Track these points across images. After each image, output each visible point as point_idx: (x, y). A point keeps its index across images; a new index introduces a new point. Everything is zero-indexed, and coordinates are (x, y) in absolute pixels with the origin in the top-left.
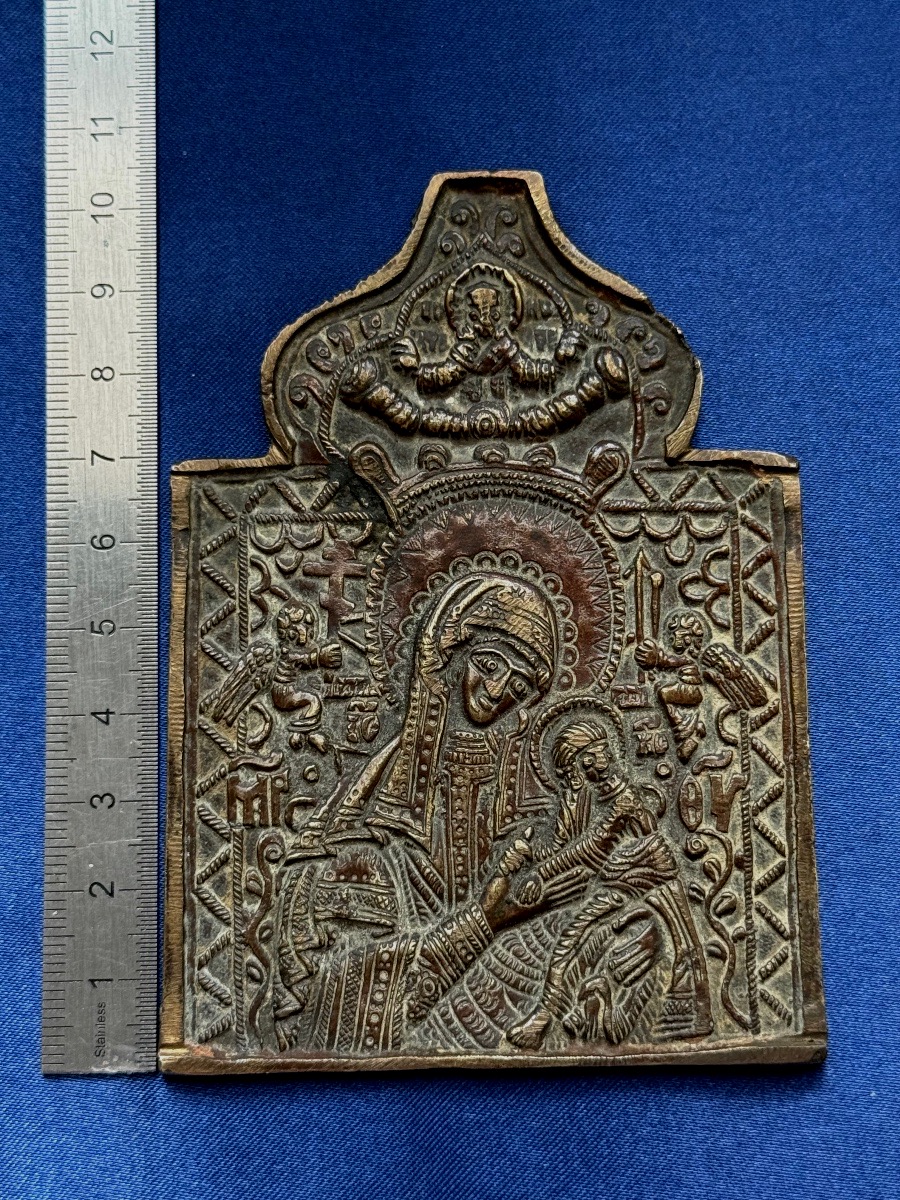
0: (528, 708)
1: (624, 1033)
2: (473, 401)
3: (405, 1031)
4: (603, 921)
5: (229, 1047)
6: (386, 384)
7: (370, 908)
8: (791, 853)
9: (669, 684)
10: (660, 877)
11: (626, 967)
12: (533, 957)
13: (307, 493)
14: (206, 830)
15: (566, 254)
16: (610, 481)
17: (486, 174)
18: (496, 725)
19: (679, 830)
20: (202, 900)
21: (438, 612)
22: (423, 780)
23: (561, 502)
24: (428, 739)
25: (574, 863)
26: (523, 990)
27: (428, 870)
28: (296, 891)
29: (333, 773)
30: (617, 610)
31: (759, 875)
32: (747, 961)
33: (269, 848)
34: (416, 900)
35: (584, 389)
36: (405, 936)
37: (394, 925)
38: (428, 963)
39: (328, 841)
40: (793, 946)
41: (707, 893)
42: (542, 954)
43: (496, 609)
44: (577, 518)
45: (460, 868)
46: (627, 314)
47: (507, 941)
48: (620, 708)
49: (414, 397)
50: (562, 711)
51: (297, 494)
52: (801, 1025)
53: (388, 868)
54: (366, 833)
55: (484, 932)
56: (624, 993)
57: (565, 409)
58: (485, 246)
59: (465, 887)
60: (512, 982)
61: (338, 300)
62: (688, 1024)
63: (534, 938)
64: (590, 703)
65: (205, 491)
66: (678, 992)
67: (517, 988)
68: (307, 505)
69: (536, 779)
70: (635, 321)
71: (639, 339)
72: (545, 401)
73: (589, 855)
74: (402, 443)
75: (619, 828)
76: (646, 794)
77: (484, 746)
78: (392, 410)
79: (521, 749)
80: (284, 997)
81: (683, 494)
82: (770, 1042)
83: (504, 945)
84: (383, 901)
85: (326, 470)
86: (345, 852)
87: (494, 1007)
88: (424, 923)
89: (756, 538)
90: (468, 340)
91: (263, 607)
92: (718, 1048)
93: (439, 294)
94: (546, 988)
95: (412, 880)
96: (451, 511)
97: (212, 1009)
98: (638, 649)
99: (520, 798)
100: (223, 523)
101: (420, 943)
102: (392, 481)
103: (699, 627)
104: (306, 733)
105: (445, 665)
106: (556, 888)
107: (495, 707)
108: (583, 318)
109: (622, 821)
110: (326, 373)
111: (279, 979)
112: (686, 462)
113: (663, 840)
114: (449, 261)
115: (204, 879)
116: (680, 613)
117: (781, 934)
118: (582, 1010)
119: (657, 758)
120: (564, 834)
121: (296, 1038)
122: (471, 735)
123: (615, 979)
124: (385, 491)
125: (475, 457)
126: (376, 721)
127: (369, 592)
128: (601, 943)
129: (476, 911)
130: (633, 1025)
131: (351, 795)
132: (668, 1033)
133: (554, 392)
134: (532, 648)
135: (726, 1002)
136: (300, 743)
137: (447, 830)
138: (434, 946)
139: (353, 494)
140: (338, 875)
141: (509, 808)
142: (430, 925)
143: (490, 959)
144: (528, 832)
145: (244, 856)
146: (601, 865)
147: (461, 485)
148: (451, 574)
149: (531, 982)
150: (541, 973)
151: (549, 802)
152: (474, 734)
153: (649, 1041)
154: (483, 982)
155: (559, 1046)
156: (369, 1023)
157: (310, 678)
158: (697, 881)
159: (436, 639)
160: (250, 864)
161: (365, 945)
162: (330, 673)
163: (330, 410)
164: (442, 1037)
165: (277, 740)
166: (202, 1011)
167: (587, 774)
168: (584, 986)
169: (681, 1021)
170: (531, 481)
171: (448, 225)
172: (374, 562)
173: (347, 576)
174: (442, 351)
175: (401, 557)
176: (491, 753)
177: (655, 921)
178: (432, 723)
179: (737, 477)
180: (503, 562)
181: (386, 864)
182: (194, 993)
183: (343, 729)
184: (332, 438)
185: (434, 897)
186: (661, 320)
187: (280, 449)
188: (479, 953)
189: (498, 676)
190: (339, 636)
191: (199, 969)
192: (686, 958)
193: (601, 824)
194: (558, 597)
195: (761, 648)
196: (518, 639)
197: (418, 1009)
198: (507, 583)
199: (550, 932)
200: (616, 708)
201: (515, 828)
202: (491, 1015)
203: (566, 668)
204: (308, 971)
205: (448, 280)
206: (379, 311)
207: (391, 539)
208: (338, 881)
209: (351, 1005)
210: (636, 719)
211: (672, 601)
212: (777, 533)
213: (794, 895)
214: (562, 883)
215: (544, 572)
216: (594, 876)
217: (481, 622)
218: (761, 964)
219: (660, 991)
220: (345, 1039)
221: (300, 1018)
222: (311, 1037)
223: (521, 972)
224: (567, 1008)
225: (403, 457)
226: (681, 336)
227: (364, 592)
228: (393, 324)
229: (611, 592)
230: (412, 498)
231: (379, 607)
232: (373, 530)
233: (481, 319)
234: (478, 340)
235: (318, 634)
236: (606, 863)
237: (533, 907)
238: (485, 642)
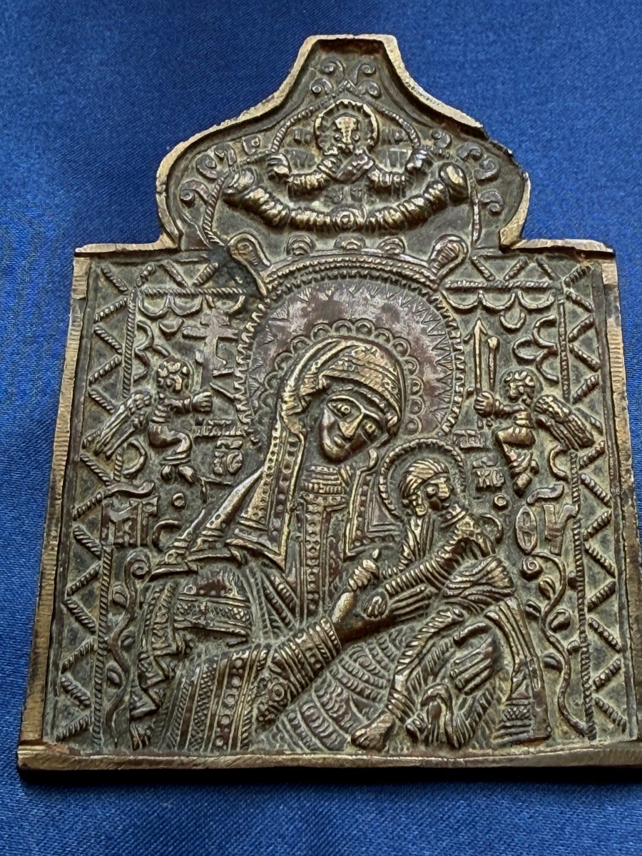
0: (378, 448)
1: (465, 738)
2: (335, 203)
3: (254, 734)
4: (445, 633)
5: (85, 746)
6: (262, 187)
7: (227, 620)
8: (620, 574)
10: (499, 594)
11: (466, 675)
12: (378, 667)
13: (190, 274)
14: (80, 549)
15: (415, 93)
16: (452, 265)
17: (351, 37)
18: (349, 462)
19: (516, 555)
20: (70, 610)
21: (299, 367)
22: (280, 508)
23: (409, 283)
24: (286, 471)
25: (418, 581)
26: (368, 697)
27: (281, 586)
28: (159, 603)
29: (199, 502)
30: (458, 369)
31: (591, 594)
32: (582, 672)
33: (136, 565)
34: (270, 614)
35: (430, 194)
36: (258, 646)
37: (248, 635)
38: (279, 670)
39: (190, 559)
40: (625, 658)
41: (543, 610)
42: (387, 665)
43: (351, 364)
44: (424, 295)
45: (312, 585)
46: (465, 140)
47: (354, 653)
48: (461, 449)
49: (285, 199)
50: (409, 451)
51: (181, 273)
52: (636, 731)
53: (245, 585)
54: (225, 553)
55: (332, 641)
56: (465, 701)
58: (348, 89)
59: (316, 602)
60: (358, 690)
61: (223, 125)
62: (526, 729)
63: (379, 651)
64: (434, 445)
65: (102, 270)
66: (516, 700)
67: (363, 697)
68: (189, 282)
69: (384, 509)
70: (474, 146)
71: (476, 158)
73: (432, 574)
74: (273, 236)
75: (460, 550)
76: (485, 523)
77: (337, 479)
79: (371, 483)
80: (141, 699)
81: (515, 275)
82: (606, 746)
83: (351, 657)
84: (239, 613)
85: (208, 255)
86: (206, 570)
87: (340, 713)
88: (277, 636)
89: (580, 310)
90: (332, 155)
91: (146, 363)
92: (555, 751)
93: (309, 125)
94: (391, 694)
95: (266, 596)
96: (313, 289)
97: (72, 711)
98: (477, 400)
99: (369, 525)
100: (116, 296)
101: (272, 652)
102: (264, 264)
103: (531, 380)
104: (176, 466)
105: (304, 411)
106: (401, 604)
107: (347, 446)
109: (463, 544)
110: (212, 180)
111: (137, 682)
112: (518, 249)
113: (501, 562)
114: (319, 100)
115: (73, 592)
116: (514, 371)
117: (613, 647)
118: (424, 715)
119: (495, 492)
120: (409, 555)
121: (149, 739)
122: (326, 469)
123: (456, 687)
124: (257, 272)
125: (335, 246)
126: (240, 457)
127: (239, 352)
128: (443, 653)
129: (325, 623)
130: (474, 732)
131: (213, 519)
132: (507, 739)
134: (382, 396)
135: (561, 709)
136: (170, 473)
137: (301, 551)
138: (284, 654)
139: (229, 273)
140: (199, 589)
141: (359, 533)
142: (283, 636)
143: (338, 670)
144: (376, 553)
145: (113, 572)
146: (443, 584)
147: (322, 268)
148: (312, 338)
149: (376, 690)
150: (385, 682)
151: (395, 529)
152: (328, 468)
153: (489, 747)
154: (330, 690)
155: (402, 749)
156: (219, 725)
158: (532, 598)
159: (297, 388)
160: (117, 579)
161: (220, 653)
162: (201, 417)
163: (214, 207)
164: (290, 740)
165: (151, 473)
166: (62, 712)
167: (431, 502)
168: (426, 693)
169: (520, 726)
170: (383, 265)
171: (319, 75)
172: (245, 328)
173: (222, 339)
174: (310, 166)
175: (269, 325)
176: (343, 485)
177: (495, 635)
178: (290, 459)
179: (562, 263)
180: (358, 330)
181: (244, 582)
182: (56, 695)
183: (210, 464)
184: (214, 230)
185: (286, 613)
186: (494, 145)
187: (169, 235)
188: (328, 662)
189: (351, 419)
190: (211, 386)
191: (62, 673)
192: (524, 668)
193: (443, 547)
194: (406, 358)
195: (587, 400)
196: (370, 389)
197: (267, 713)
198: (362, 346)
199: (395, 646)
200: (457, 449)
201: (364, 551)
202: (337, 720)
203: (413, 416)
204: (165, 675)
206: (259, 136)
207: (261, 310)
208: (198, 595)
209: (203, 707)
210: (474, 460)
211: (507, 362)
212: (599, 306)
213: (625, 612)
214: (406, 599)
215: (394, 338)
216: (437, 595)
217: (336, 374)
218: (596, 675)
219: (499, 701)
220: (196, 740)
221: (154, 720)
223: (367, 682)
224: (410, 713)
225: (274, 248)
226: (510, 156)
227: (235, 353)
228: (270, 145)
229: (453, 354)
230: (279, 277)
231: (248, 364)
232: (246, 302)
233: (344, 140)
234: (341, 157)
235: (192, 385)
236: (448, 582)
237: (379, 621)
238: (340, 391)
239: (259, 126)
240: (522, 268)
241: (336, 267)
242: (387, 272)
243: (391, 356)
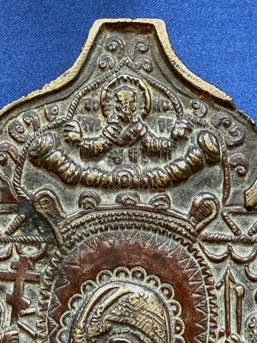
2: (116, 164)
6: (59, 150)
15: (179, 70)
16: (207, 220)
17: (129, 20)
21: (87, 310)
23: (174, 234)
30: (212, 312)
35: (190, 157)
43: (127, 309)
44: (185, 245)
46: (219, 110)
49: (78, 160)
57: (177, 171)
58: (127, 65)
61: (30, 96)
70: (223, 114)
71: (226, 126)
72: (165, 165)
74: (68, 190)
78: (63, 168)
85: (17, 207)
90: (114, 123)
93: (97, 94)
96: (99, 238)
98: (227, 341)
102: (60, 216)
108: (189, 111)
110: (21, 143)
114: (104, 74)
116: (256, 316)
124: (56, 223)
125: (117, 201)
127: (41, 293)
133: (170, 159)
134: (152, 339)
139: (34, 224)
147: (106, 220)
148: (98, 282)
159: (85, 330)
163: (22, 167)
170: (154, 219)
171: (104, 52)
172: (46, 272)
173: (26, 281)
174: (97, 130)
175: (64, 268)
180: (134, 275)
184: (22, 186)
186: (241, 114)
190: (18, 324)
194: (171, 301)
196: (143, 333)
198: (136, 291)
205: (103, 85)
206: (57, 104)
207: (58, 256)
211: (251, 306)
215: (162, 283)
217: (117, 318)
225: (69, 200)
226: (254, 125)
227: (38, 293)
228: (66, 112)
229: (208, 298)
230: (73, 228)
231: (47, 304)
232: (46, 248)
233: (123, 110)
234: (121, 124)
235: (4, 321)
238: (119, 333)
239: (58, 96)
241: (117, 219)
242: (156, 224)
243: (160, 300)
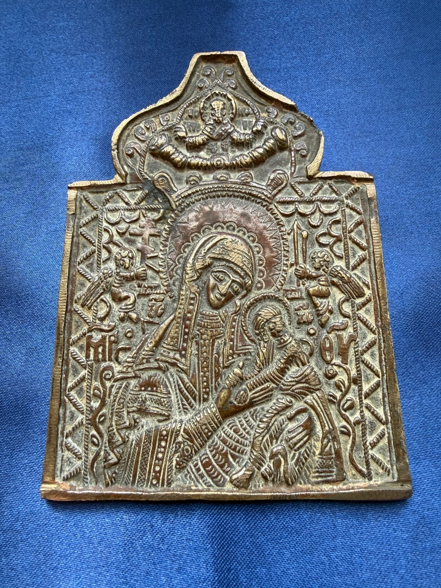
0: (240, 299)
1: (295, 479)
2: (212, 153)
3: (174, 476)
4: (282, 413)
5: (79, 483)
6: (171, 145)
7: (157, 406)
8: (383, 375)
9: (313, 286)
10: (313, 389)
11: (295, 440)
12: (244, 433)
13: (132, 197)
14: (75, 362)
15: (256, 86)
16: (280, 188)
17: (219, 53)
18: (224, 309)
19: (321, 363)
20: (70, 400)
21: (195, 252)
22: (186, 337)
23: (256, 199)
24: (189, 315)
25: (266, 381)
26: (238, 452)
27: (188, 385)
28: (119, 396)
29: (141, 333)
30: (285, 250)
31: (366, 388)
32: (362, 437)
33: (106, 372)
34: (182, 401)
36: (175, 421)
37: (170, 415)
38: (187, 437)
39: (135, 369)
40: (387, 428)
41: (338, 398)
43: (224, 250)
44: (264, 206)
45: (205, 384)
46: (286, 113)
47: (230, 424)
48: (288, 299)
49: (185, 151)
50: (258, 300)
51: (128, 197)
52: (396, 475)
53: (168, 383)
54: (156, 365)
55: (217, 420)
56: (294, 455)
58: (218, 85)
59: (207, 393)
60: (233, 447)
61: (148, 108)
62: (331, 474)
64: (272, 297)
65: (84, 196)
66: (325, 455)
68: (132, 202)
69: (245, 336)
70: (290, 116)
71: (292, 123)
72: (248, 152)
73: (273, 377)
74: (179, 173)
75: (289, 362)
76: (303, 344)
77: (218, 319)
79: (237, 321)
80: (109, 455)
81: (316, 193)
82: (379, 486)
83: (228, 426)
84: (164, 401)
85: (142, 186)
86: (145, 375)
88: (186, 413)
89: (354, 213)
90: (210, 124)
91: (109, 251)
92: (349, 489)
93: (197, 106)
94: (251, 451)
95: (180, 389)
96: (202, 204)
97: (72, 461)
98: (296, 269)
99: (237, 345)
100: (92, 211)
101: (183, 425)
102: (173, 190)
103: (328, 257)
104: (127, 313)
105: (198, 278)
106: (256, 395)
107: (223, 299)
108: (265, 115)
109: (291, 358)
110: (143, 141)
111: (107, 445)
112: (318, 178)
113: (313, 369)
114: (202, 92)
115: (72, 389)
116: (317, 251)
117: (380, 421)
118: (272, 465)
119: (308, 325)
120: (260, 366)
121: (115, 479)
122: (211, 313)
123: (289, 446)
124: (170, 195)
125: (213, 178)
126: (163, 306)
127: (161, 243)
128: (281, 426)
129: (213, 407)
130: (300, 474)
131: (149, 345)
132: (320, 479)
133: (252, 148)
134: (242, 269)
135: (352, 461)
136: (124, 317)
137: (198, 363)
138: (191, 427)
139: (154, 197)
140: (141, 387)
141: (231, 351)
142: (189, 415)
143: (221, 435)
144: (241, 364)
145: (93, 377)
146: (280, 382)
147: (206, 191)
149: (243, 448)
151: (251, 348)
152: (213, 312)
153: (309, 483)
154: (216, 447)
155: (259, 486)
156: (154, 471)
157: (131, 285)
158: (332, 391)
159: (194, 265)
160: (96, 380)
161: (154, 426)
162: (141, 282)
163: (145, 158)
164: (195, 479)
165: (113, 316)
166: (67, 462)
167: (272, 333)
168: (272, 451)
169: (327, 472)
170: (241, 189)
171: (202, 77)
172: (164, 229)
173: (151, 235)
174: (198, 131)
175: (178, 226)
176: (221, 322)
177: (310, 415)
178: (191, 307)
179: (342, 185)
180: (228, 228)
182: (62, 452)
183: (146, 311)
184: (145, 171)
185: (191, 399)
186: (302, 115)
187: (120, 175)
188: (215, 430)
189: (225, 283)
191: (66, 438)
192: (329, 435)
193: (279, 360)
194: (255, 244)
195: (359, 268)
196: (236, 264)
197: (181, 463)
198: (230, 237)
199: (253, 419)
200: (285, 299)
201: (234, 362)
202: (222, 466)
203: (260, 279)
204: (123, 441)
205: (201, 100)
206: (169, 114)
207: (172, 217)
208: (141, 390)
209: (145, 459)
210: (296, 304)
211: (313, 245)
212: (365, 211)
213: (386, 399)
214: (259, 392)
215: (248, 232)
216: (276, 388)
217: (216, 256)
218: (370, 439)
219: (314, 453)
220: (141, 480)
221: (117, 467)
222: (123, 478)
223: (238, 442)
224: (263, 464)
225: (179, 180)
226: (312, 121)
227: (159, 243)
228: (175, 119)
229: (282, 241)
230: (183, 198)
231: (166, 250)
232: (164, 213)
233: (217, 115)
234: (215, 125)
235: (136, 263)
236: (283, 381)
237: (244, 406)
238: (218, 266)
239: (169, 108)
240: (320, 189)
241: (214, 191)
242: (243, 193)
243: (247, 244)
